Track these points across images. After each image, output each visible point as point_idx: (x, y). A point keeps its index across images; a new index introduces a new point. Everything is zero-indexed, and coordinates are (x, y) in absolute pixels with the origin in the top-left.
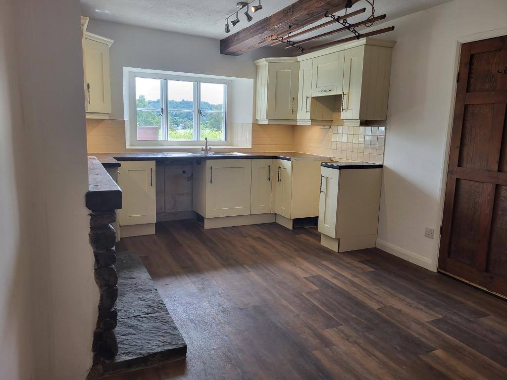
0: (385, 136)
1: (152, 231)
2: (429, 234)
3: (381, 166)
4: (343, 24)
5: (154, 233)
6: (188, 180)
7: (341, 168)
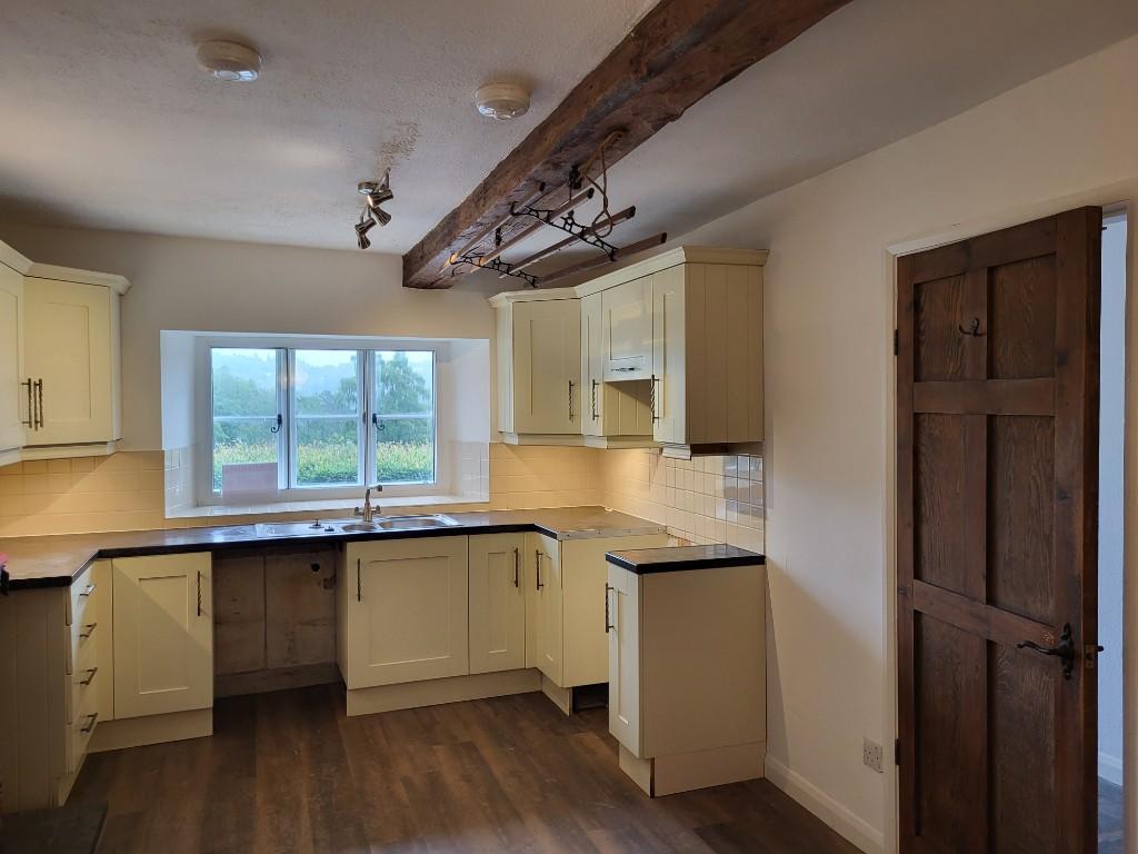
0: (764, 481)
1: (205, 728)
2: (871, 756)
3: (760, 560)
4: (564, 229)
5: (210, 733)
6: (326, 588)
7: (641, 570)
